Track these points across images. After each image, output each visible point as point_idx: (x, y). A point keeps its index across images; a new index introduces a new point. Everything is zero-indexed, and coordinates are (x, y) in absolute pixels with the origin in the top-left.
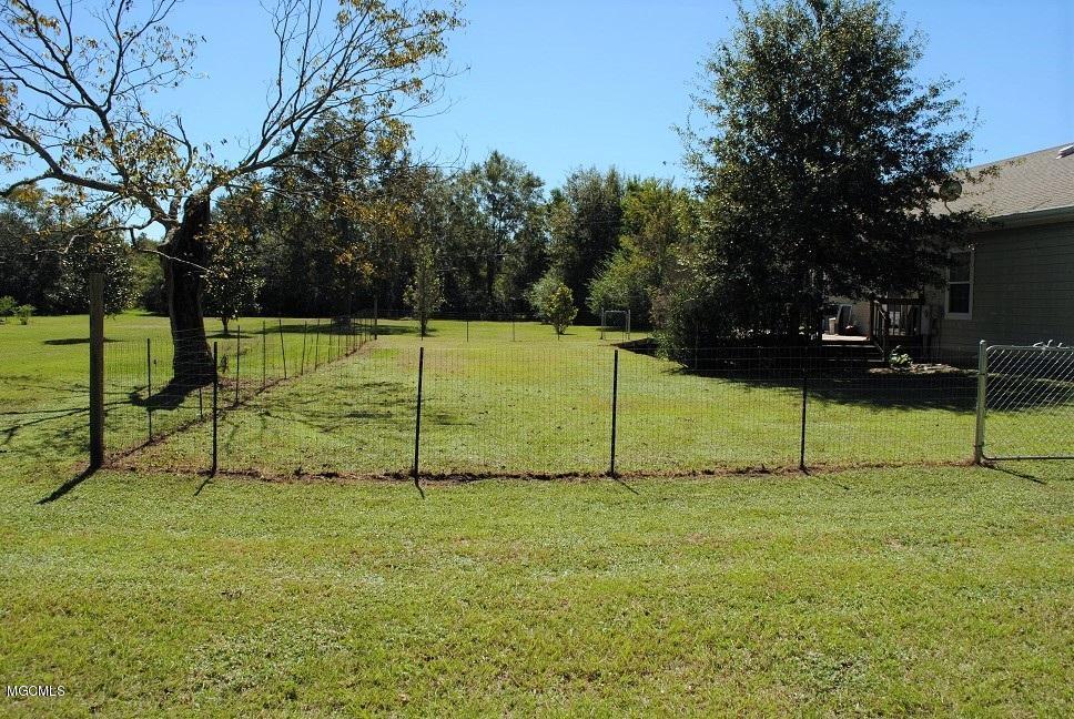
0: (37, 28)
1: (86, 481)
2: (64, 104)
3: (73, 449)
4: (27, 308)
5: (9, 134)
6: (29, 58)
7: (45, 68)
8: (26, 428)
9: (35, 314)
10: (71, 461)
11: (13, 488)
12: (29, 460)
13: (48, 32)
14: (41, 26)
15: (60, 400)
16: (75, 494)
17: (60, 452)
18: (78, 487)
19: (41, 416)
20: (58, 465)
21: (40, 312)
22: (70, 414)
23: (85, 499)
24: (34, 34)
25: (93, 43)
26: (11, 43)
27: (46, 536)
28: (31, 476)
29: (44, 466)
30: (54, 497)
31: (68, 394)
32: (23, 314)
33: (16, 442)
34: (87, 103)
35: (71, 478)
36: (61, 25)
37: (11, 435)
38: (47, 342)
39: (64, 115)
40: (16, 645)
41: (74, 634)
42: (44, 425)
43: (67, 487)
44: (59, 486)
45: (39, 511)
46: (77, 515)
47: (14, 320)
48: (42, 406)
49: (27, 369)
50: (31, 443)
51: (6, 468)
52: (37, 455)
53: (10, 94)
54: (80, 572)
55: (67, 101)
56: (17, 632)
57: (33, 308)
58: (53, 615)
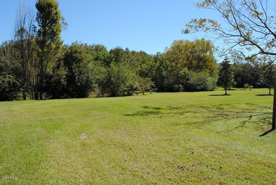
0: (258, 16)
1: (271, 132)
2: (265, 34)
3: (267, 123)
4: (251, 86)
5: (251, 44)
6: (256, 24)
7: (260, 26)
8: (254, 116)
9: (253, 88)
10: (266, 127)
11: (252, 131)
12: (256, 125)
13: (260, 17)
14: (259, 16)
15: (262, 110)
16: (268, 135)
17: (263, 124)
18: (269, 134)
19: (257, 114)
20: (263, 127)
21: (254, 87)
22: (265, 114)
23: (271, 137)
24: (257, 18)
25: (272, 17)
26: (252, 21)
27: (261, 145)
28: (257, 129)
29: (260, 127)
30: (263, 135)
31: (264, 109)
32: (250, 88)
33: (252, 120)
34: (271, 33)
35: (267, 131)
36: (264, 14)
37: (251, 118)
38: (257, 95)
39: (265, 37)
40: (256, 171)
41: (271, 173)
42: (258, 116)
43: (266, 133)
44: (264, 133)
45: (259, 138)
46: (270, 141)
47: (248, 89)
48: (257, 111)
49: (252, 102)
50: (256, 120)
51: (250, 126)
52: (258, 124)
53: (250, 34)
54: (272, 156)
55: (266, 33)
56: (256, 168)
57: (253, 86)
58: (265, 166)
